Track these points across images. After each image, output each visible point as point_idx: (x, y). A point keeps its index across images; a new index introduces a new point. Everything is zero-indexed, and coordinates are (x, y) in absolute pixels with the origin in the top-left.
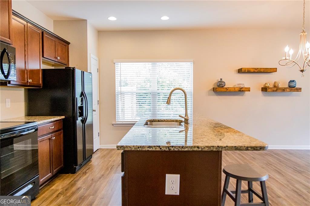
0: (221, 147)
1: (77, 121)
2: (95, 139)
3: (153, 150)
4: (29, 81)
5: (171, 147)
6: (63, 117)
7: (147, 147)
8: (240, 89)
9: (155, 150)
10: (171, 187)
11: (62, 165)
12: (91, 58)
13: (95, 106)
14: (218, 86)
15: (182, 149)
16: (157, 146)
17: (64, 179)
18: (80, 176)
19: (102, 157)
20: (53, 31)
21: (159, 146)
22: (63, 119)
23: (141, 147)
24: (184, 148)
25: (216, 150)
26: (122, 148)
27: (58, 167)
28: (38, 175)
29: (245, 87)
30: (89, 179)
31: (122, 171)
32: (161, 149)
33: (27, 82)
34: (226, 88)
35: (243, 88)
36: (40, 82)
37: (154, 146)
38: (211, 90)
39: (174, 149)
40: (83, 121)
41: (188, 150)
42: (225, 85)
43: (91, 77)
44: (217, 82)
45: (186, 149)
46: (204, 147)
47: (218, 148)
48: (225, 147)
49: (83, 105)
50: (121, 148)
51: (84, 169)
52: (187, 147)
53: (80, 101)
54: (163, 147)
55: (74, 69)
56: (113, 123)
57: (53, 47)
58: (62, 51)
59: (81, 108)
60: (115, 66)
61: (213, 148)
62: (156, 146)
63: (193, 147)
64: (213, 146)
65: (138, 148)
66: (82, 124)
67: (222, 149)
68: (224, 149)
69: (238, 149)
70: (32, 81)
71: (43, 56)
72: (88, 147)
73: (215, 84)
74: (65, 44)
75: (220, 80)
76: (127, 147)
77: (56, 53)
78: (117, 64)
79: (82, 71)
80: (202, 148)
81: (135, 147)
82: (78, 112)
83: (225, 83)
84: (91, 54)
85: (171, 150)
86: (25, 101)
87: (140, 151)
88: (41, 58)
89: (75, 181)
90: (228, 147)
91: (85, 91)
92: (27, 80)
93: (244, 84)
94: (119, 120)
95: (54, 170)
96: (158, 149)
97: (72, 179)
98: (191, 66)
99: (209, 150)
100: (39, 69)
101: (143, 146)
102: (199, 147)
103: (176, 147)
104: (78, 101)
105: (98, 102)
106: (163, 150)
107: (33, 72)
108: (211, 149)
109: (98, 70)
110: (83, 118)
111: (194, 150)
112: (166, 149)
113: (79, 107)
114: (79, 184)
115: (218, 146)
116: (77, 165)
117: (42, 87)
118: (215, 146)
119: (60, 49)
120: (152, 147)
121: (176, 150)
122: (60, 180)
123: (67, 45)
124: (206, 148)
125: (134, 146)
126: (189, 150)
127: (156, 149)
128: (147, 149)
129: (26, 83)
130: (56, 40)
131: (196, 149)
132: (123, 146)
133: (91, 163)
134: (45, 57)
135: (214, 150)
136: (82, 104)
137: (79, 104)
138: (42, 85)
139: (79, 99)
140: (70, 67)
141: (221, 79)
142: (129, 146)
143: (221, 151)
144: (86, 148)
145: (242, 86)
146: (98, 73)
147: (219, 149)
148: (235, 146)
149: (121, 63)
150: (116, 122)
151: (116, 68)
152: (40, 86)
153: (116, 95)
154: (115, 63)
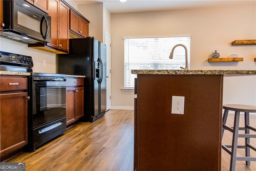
0: (223, 71)
2: (107, 100)
3: (161, 73)
4: (60, 46)
5: (177, 71)
6: (84, 77)
7: (156, 71)
8: (233, 59)
9: (163, 74)
10: (177, 107)
11: (83, 115)
12: (106, 34)
13: (108, 74)
14: (213, 57)
15: (187, 73)
16: (166, 70)
17: (84, 125)
18: (96, 124)
19: (113, 114)
21: (167, 71)
22: (84, 78)
23: (151, 71)
24: (189, 72)
25: (218, 74)
26: (136, 71)
27: (80, 115)
28: (66, 116)
29: (238, 57)
30: (103, 126)
31: (135, 94)
32: (168, 72)
33: (59, 46)
34: (220, 59)
35: (236, 58)
37: (163, 71)
38: (206, 61)
39: (180, 73)
41: (192, 74)
42: (219, 56)
43: (105, 48)
44: (212, 53)
45: (191, 73)
46: (207, 71)
47: (220, 71)
48: (226, 71)
49: (99, 69)
50: (134, 72)
51: (99, 120)
52: (191, 71)
53: (97, 64)
54: (171, 71)
55: (93, 39)
56: (122, 89)
57: (77, 23)
58: (84, 27)
59: (98, 71)
60: (124, 42)
61: (216, 72)
62: (164, 70)
63: (197, 71)
64: (215, 71)
65: (149, 71)
66: (98, 84)
67: (223, 73)
68: (225, 73)
69: (239, 72)
70: (62, 47)
71: (70, 29)
72: (102, 107)
73: (210, 55)
74: (85, 21)
75: (214, 52)
76: (140, 71)
77: (80, 28)
78: (125, 40)
79: (99, 41)
80: (205, 72)
81: (147, 71)
82: (95, 73)
83: (219, 54)
84: (106, 31)
85: (177, 74)
86: (56, 64)
87: (150, 75)
88: (69, 30)
89: (92, 127)
90: (229, 71)
91: (101, 58)
92: (59, 45)
93: (237, 55)
95: (77, 116)
96: (166, 73)
97: (90, 125)
98: (188, 40)
99: (211, 74)
100: (67, 38)
101: (153, 70)
102: (203, 71)
103: (182, 71)
104: (95, 65)
105: (110, 71)
106: (170, 74)
107: (63, 41)
108: (213, 72)
109: (111, 45)
110: (99, 79)
111: (198, 73)
112: (173, 73)
113: (96, 69)
114: (96, 128)
115: (220, 70)
116: (94, 116)
118: (217, 70)
119: (82, 25)
120: (161, 71)
121: (182, 73)
122: (81, 125)
123: (87, 23)
124: (209, 72)
125: (145, 70)
126: (194, 73)
127: (164, 72)
128: (156, 73)
129: (57, 47)
130: (79, 17)
131: (200, 73)
132: (137, 70)
133: (104, 117)
135: (217, 73)
136: (98, 67)
137: (96, 67)
138: (69, 51)
139: (96, 63)
140: (90, 37)
141: (216, 51)
142: (141, 70)
143: (223, 75)
144: (101, 109)
145: (235, 57)
146: (111, 47)
147: (221, 73)
148: (236, 71)
149: (129, 39)
150: (124, 88)
151: (125, 43)
152: (67, 51)
153: (125, 66)
154: (124, 40)
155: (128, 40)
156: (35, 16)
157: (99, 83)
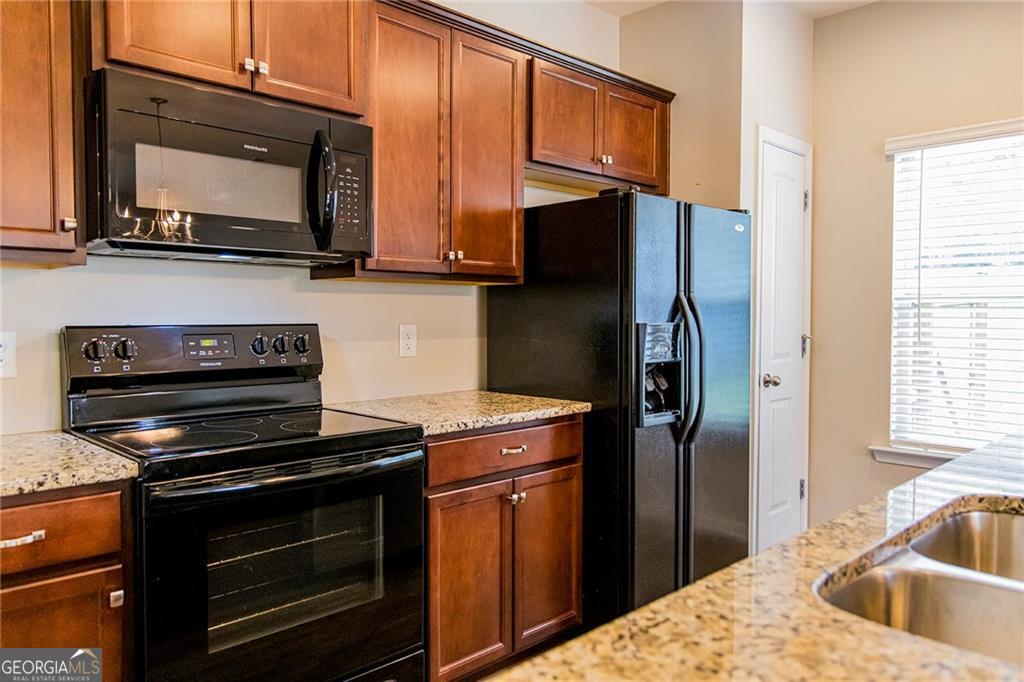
1: (637, 430)
11: (573, 612)
20: (618, 63)
27: (550, 618)
36: (512, 261)
40: (682, 432)
49: (679, 360)
56: (873, 448)
57: (583, 117)
58: (630, 129)
59: (669, 372)
60: (893, 170)
66: (673, 445)
70: (464, 258)
71: (529, 157)
74: (644, 99)
77: (598, 141)
78: (901, 161)
79: (678, 203)
82: (645, 389)
84: (762, 127)
88: (521, 164)
92: (446, 252)
94: (911, 437)
100: (508, 207)
105: (804, 342)
109: (809, 200)
110: (678, 418)
113: (648, 365)
117: (522, 282)
119: (618, 122)
130: (599, 86)
134: (535, 158)
138: (521, 273)
146: (809, 211)
149: (927, 152)
150: (888, 442)
151: (897, 177)
152: (512, 274)
153: (895, 313)
154: (890, 158)
155: (917, 154)
156: (256, 148)
157: (677, 441)
